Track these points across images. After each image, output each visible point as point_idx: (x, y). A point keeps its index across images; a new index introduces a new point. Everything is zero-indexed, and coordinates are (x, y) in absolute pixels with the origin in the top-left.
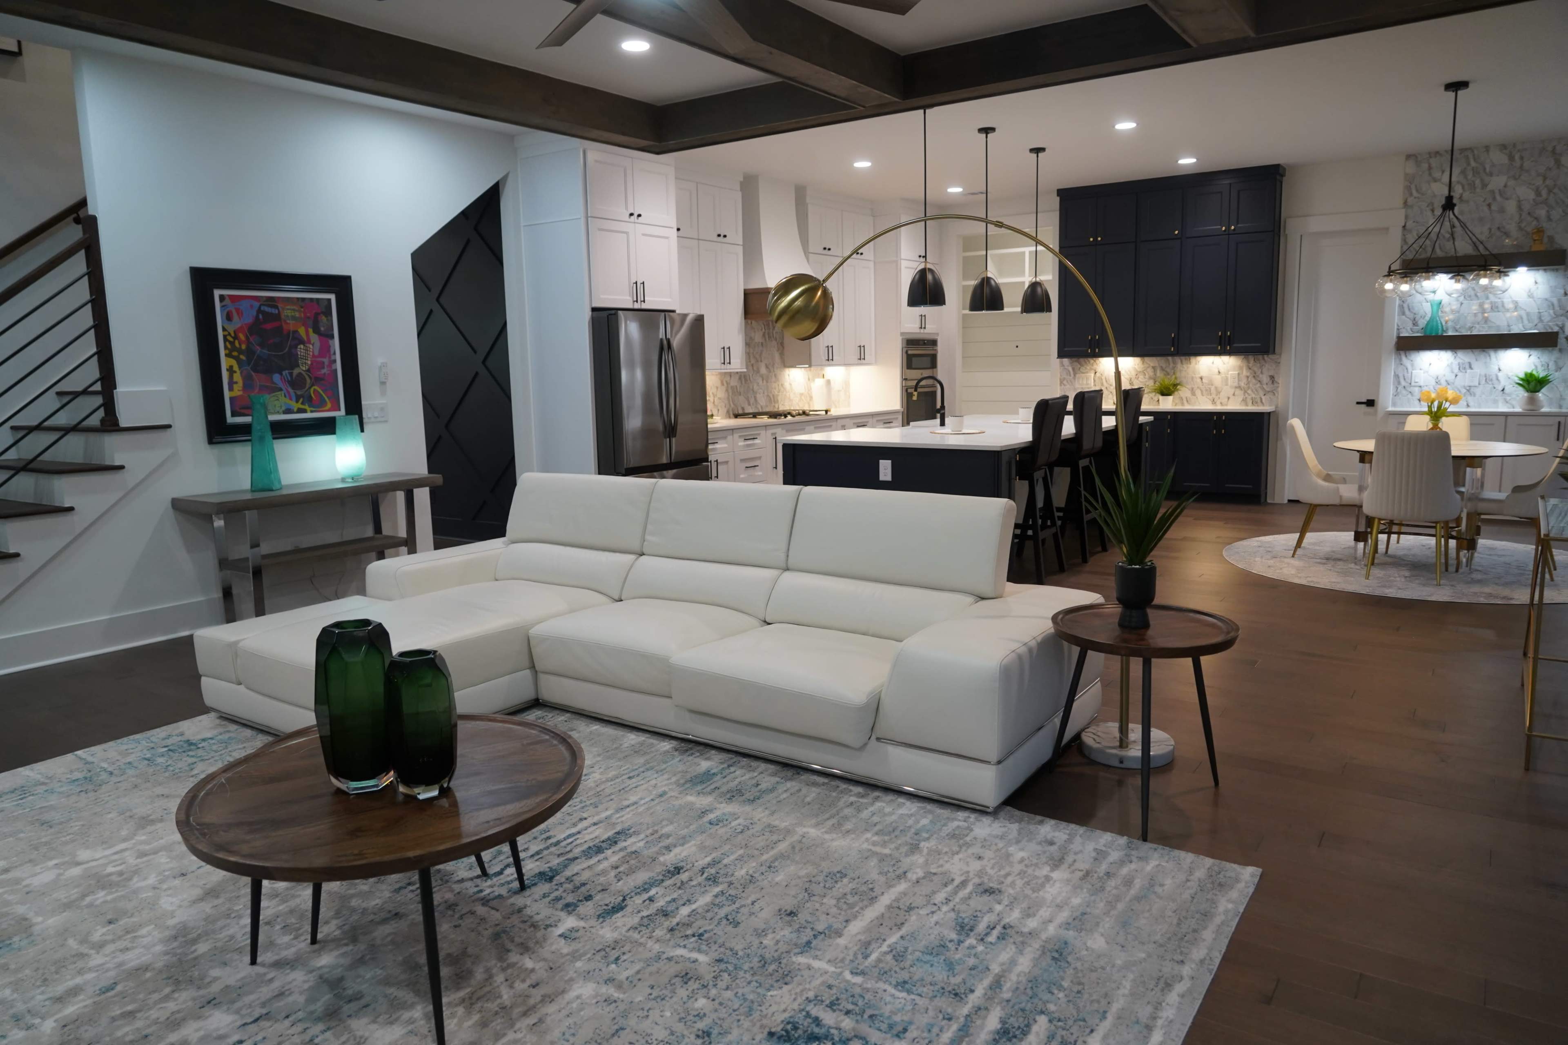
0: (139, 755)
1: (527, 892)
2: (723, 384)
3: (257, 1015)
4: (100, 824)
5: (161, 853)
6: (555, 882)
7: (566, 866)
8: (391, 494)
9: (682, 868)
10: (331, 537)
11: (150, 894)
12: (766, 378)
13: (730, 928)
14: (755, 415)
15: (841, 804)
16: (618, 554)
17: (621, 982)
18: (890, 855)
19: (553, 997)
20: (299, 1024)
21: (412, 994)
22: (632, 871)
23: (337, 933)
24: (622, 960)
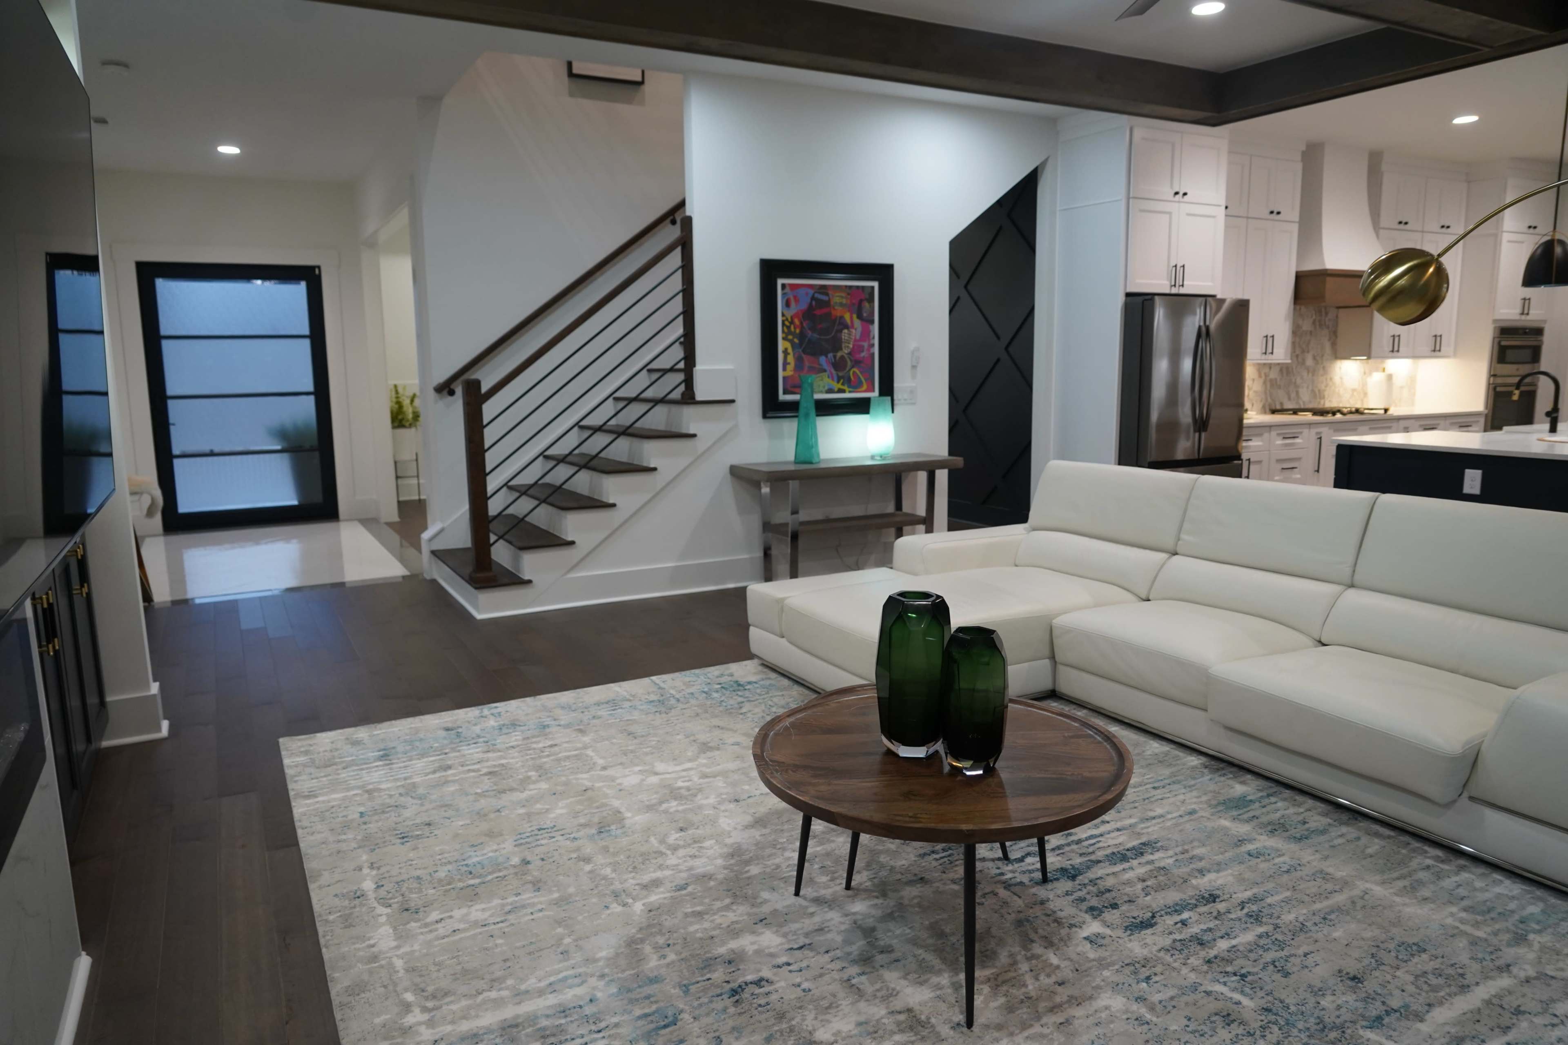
0: (699, 687)
1: (1049, 886)
2: (1260, 376)
3: (801, 944)
4: (671, 743)
5: (718, 778)
6: (1077, 882)
7: (1089, 868)
8: (912, 474)
9: (1219, 897)
10: (856, 510)
11: (711, 812)
12: (1313, 372)
13: (1278, 977)
14: (1295, 412)
15: (1414, 864)
16: (1148, 551)
17: (1153, 1004)
18: (1486, 940)
19: (1080, 1000)
20: (838, 962)
21: (938, 961)
22: (1160, 888)
23: (868, 884)
24: (1153, 980)
